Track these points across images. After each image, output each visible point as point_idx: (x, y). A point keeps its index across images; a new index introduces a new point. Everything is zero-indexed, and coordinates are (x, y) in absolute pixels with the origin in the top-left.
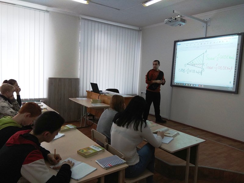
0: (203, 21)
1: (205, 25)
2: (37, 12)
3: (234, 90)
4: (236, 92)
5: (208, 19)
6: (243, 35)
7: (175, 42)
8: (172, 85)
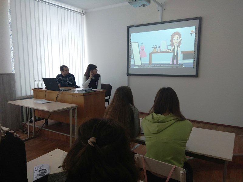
0: (157, 3)
4: (197, 76)
5: (163, 3)
6: (200, 19)
7: (129, 27)
8: (129, 74)
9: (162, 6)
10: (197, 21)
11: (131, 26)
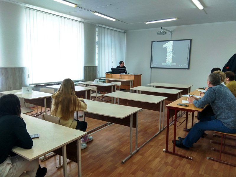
0: (169, 31)
1: (170, 33)
2: (78, 23)
3: (187, 68)
4: (189, 68)
5: (172, 30)
6: (191, 40)
7: (152, 42)
8: (151, 68)
9: (171, 32)
10: (190, 41)
11: (154, 42)
